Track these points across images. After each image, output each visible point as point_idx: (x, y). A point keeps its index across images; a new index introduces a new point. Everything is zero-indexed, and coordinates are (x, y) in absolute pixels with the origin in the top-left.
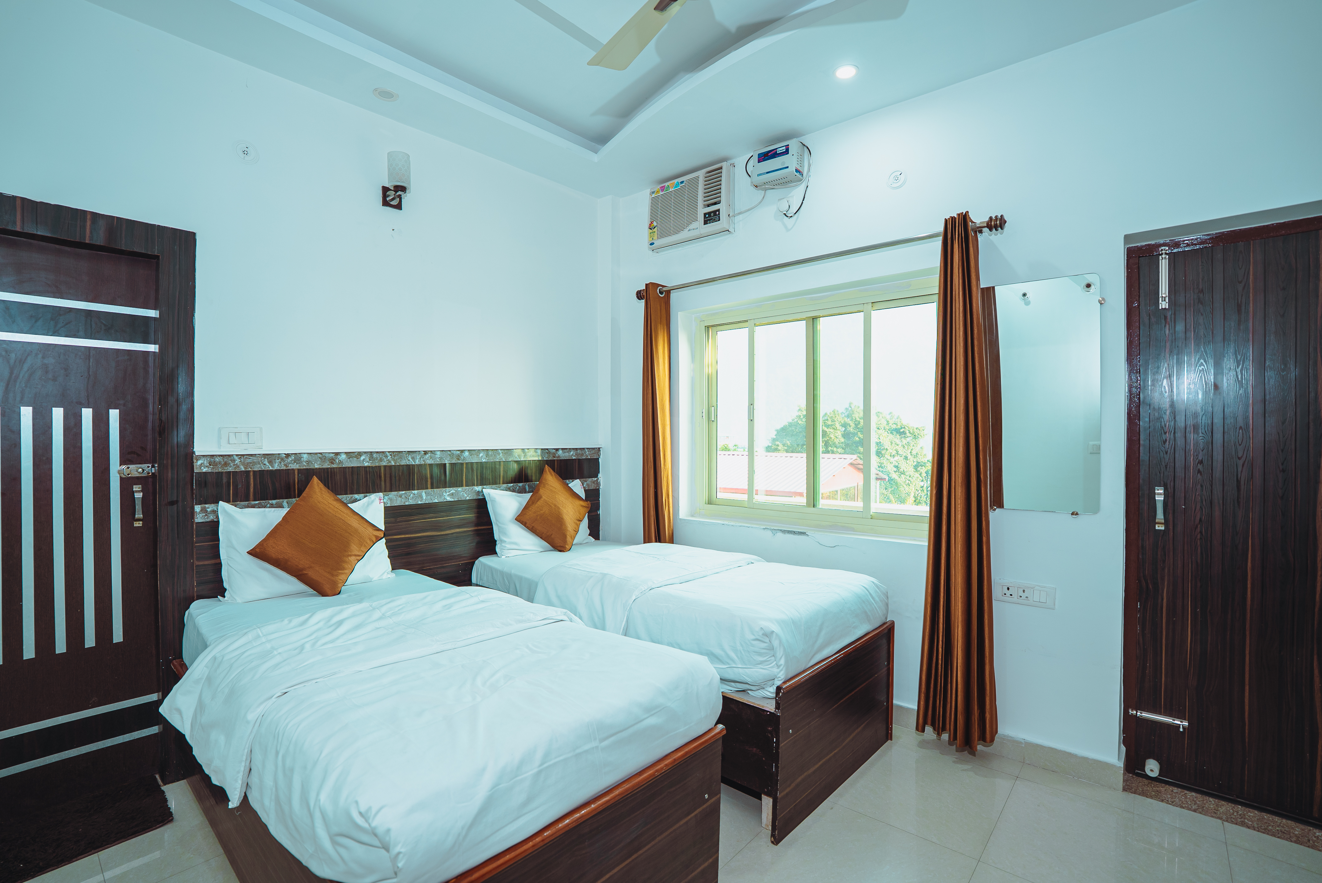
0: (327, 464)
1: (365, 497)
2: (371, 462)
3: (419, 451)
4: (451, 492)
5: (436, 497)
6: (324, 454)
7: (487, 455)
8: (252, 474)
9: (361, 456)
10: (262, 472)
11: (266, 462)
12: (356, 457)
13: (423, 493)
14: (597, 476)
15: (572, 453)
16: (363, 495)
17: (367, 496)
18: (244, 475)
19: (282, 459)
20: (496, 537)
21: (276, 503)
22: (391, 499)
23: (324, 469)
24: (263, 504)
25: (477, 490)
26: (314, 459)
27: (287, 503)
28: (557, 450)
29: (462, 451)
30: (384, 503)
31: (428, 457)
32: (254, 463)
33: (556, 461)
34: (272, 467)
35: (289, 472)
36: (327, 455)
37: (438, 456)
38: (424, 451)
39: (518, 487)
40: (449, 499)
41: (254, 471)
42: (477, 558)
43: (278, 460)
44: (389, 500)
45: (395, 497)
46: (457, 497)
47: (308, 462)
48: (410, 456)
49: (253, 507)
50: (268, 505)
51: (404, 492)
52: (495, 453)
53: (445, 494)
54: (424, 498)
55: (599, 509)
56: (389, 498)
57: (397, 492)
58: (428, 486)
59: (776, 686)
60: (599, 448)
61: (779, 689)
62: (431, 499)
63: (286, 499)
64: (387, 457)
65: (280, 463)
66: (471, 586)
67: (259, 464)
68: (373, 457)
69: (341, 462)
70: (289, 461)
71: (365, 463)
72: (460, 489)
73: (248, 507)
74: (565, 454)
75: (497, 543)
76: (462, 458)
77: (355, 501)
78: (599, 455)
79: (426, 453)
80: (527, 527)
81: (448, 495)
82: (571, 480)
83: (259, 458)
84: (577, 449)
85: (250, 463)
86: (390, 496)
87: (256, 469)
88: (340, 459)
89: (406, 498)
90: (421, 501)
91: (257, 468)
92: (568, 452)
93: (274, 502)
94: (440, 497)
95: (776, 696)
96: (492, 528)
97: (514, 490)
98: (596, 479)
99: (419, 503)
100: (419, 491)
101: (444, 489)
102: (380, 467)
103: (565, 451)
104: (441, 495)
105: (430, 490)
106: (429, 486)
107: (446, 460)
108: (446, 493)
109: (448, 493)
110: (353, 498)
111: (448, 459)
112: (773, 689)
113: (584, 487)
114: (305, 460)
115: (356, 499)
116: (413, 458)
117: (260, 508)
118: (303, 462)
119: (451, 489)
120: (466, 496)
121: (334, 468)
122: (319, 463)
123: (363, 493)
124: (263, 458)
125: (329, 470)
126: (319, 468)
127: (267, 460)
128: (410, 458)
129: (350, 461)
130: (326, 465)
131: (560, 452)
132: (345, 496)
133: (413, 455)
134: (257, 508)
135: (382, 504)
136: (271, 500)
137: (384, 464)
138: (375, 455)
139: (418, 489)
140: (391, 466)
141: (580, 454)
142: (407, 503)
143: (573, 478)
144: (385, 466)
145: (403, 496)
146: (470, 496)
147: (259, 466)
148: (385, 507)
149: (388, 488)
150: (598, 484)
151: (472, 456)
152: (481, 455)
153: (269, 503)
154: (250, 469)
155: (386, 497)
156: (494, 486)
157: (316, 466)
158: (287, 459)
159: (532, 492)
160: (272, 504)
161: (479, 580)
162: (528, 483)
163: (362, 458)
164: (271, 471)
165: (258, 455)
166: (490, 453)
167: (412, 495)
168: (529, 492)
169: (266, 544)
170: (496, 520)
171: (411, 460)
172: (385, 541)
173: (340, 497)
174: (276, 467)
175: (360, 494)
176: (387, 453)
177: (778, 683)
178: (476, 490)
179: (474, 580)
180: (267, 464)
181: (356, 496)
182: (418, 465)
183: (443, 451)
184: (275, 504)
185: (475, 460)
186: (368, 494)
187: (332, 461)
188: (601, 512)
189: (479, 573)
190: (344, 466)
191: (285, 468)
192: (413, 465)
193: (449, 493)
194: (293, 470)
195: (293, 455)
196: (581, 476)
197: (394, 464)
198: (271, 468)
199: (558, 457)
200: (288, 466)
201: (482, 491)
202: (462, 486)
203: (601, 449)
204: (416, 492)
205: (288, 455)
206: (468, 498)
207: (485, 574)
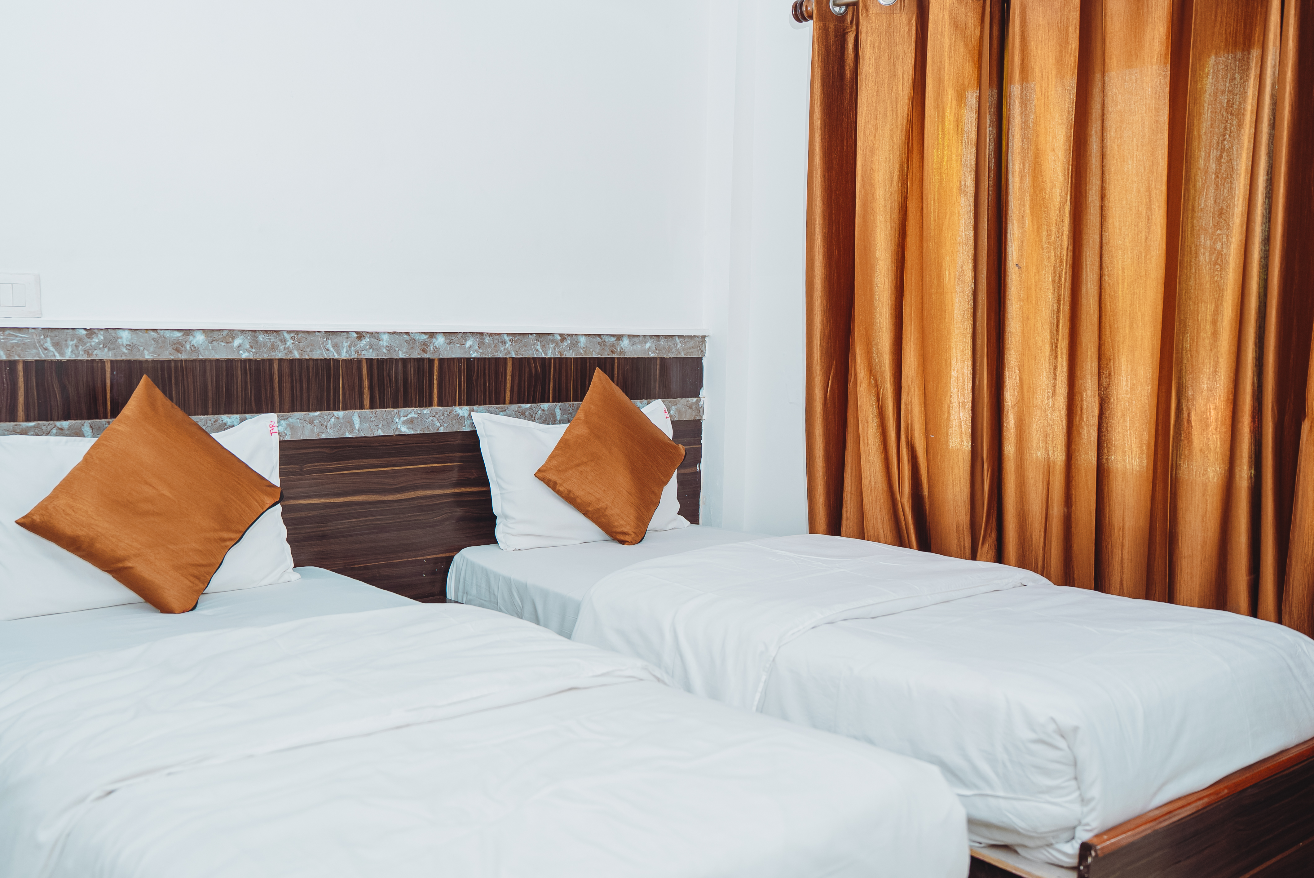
0: (167, 353)
1: (242, 420)
2: (254, 350)
3: (348, 332)
4: (409, 416)
5: (380, 426)
6: (162, 332)
7: (481, 344)
8: (20, 367)
9: (233, 338)
10: (40, 364)
11: (49, 345)
12: (224, 340)
13: (355, 416)
14: (696, 394)
15: (648, 345)
16: (238, 416)
17: (245, 419)
18: (6, 369)
19: (80, 340)
20: (497, 508)
21: (70, 427)
22: (292, 427)
23: (162, 362)
24: (44, 428)
25: (461, 415)
26: (142, 340)
27: (91, 427)
28: (619, 337)
29: (432, 335)
30: (279, 433)
31: (366, 345)
32: (25, 346)
33: (616, 361)
34: (61, 354)
35: (94, 366)
36: (168, 334)
37: (385, 344)
38: (357, 333)
39: (540, 412)
40: (405, 430)
41: (26, 363)
42: (458, 550)
43: (72, 340)
44: (288, 429)
45: (301, 423)
46: (421, 427)
47: (131, 347)
48: (329, 341)
49: (25, 432)
50: (54, 431)
51: (317, 413)
52: (496, 342)
53: (397, 420)
54: (357, 426)
55: (699, 462)
56: (288, 425)
57: (303, 413)
58: (365, 403)
59: (1080, 842)
60: (704, 337)
61: (1085, 848)
62: (371, 429)
63: (88, 419)
64: (284, 341)
65: (76, 346)
66: (446, 602)
67: (35, 348)
68: (257, 342)
69: (194, 349)
70: (93, 344)
71: (241, 352)
72: (426, 411)
73: (15, 432)
74: (635, 347)
75: (498, 521)
76: (432, 348)
77: (224, 427)
78: (702, 351)
79: (360, 335)
80: (559, 493)
81: (404, 423)
82: (645, 401)
83: (35, 337)
84: (658, 336)
85: (18, 345)
86: (290, 419)
87: (29, 358)
88: (194, 342)
89: (322, 425)
90: (350, 433)
91: (31, 356)
92: (640, 343)
93: (65, 424)
94: (389, 427)
95: (1080, 863)
96: (489, 492)
97: (532, 416)
98: (695, 399)
99: (348, 435)
100: (347, 412)
101: (396, 410)
102: (270, 361)
103: (635, 339)
104: (389, 422)
105: (368, 411)
106: (367, 402)
107: (400, 352)
108: (399, 417)
109: (403, 419)
110: (220, 421)
111: (404, 350)
112: (1073, 849)
113: (671, 416)
114: (125, 342)
115: (225, 424)
116: (335, 346)
117: (37, 435)
118: (122, 347)
119: (410, 409)
120: (438, 424)
121: (181, 361)
122: (152, 349)
123: (237, 413)
124: (42, 337)
125: (173, 364)
126: (153, 361)
127: (51, 339)
128: (329, 346)
129: (214, 348)
130: (167, 355)
131: (625, 343)
132: (202, 417)
133: (337, 340)
134: (32, 435)
135: (276, 436)
136: (58, 419)
137: (280, 356)
138: (261, 338)
139: (345, 408)
140: (292, 361)
141: (664, 348)
142: (323, 436)
143: (649, 396)
144: (280, 361)
145: (316, 422)
146: (445, 425)
147: (34, 351)
148: (281, 442)
149: (287, 405)
150: (699, 410)
151: (452, 345)
152: (469, 344)
153: (55, 426)
154: (17, 358)
155: (282, 422)
156: (493, 407)
157: (148, 356)
158: (89, 340)
159: (569, 421)
160: (61, 429)
161: (460, 594)
162: (560, 404)
163: (237, 342)
164: (59, 363)
165: (33, 331)
166: (487, 340)
167: (333, 420)
168: (562, 422)
169: (54, 507)
170: (497, 476)
171: (332, 349)
172: (281, 509)
173: (194, 418)
174: (69, 355)
175: (232, 414)
176: (285, 334)
177: (1084, 836)
178: (458, 415)
179: (451, 592)
180: (51, 348)
181: (225, 418)
182: (345, 361)
183: (394, 333)
184: (68, 430)
185: (457, 353)
186: (247, 416)
187: (178, 346)
188: (703, 467)
189: (462, 581)
190: (201, 357)
191: (85, 357)
192: (334, 360)
193: (405, 418)
194: (102, 362)
195: (102, 332)
196: (665, 394)
197: (297, 356)
198: (58, 357)
199: (621, 353)
200: (92, 354)
201: (470, 417)
202: (430, 405)
203: (707, 339)
204: (340, 413)
205: (91, 332)
206: (442, 430)
207: (474, 582)
